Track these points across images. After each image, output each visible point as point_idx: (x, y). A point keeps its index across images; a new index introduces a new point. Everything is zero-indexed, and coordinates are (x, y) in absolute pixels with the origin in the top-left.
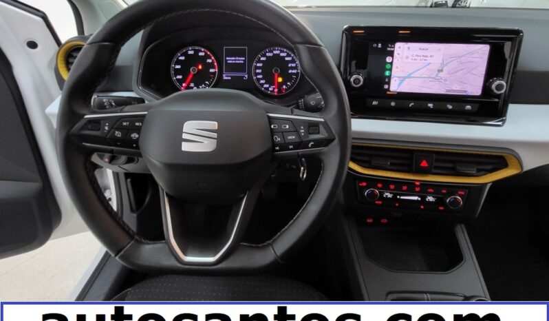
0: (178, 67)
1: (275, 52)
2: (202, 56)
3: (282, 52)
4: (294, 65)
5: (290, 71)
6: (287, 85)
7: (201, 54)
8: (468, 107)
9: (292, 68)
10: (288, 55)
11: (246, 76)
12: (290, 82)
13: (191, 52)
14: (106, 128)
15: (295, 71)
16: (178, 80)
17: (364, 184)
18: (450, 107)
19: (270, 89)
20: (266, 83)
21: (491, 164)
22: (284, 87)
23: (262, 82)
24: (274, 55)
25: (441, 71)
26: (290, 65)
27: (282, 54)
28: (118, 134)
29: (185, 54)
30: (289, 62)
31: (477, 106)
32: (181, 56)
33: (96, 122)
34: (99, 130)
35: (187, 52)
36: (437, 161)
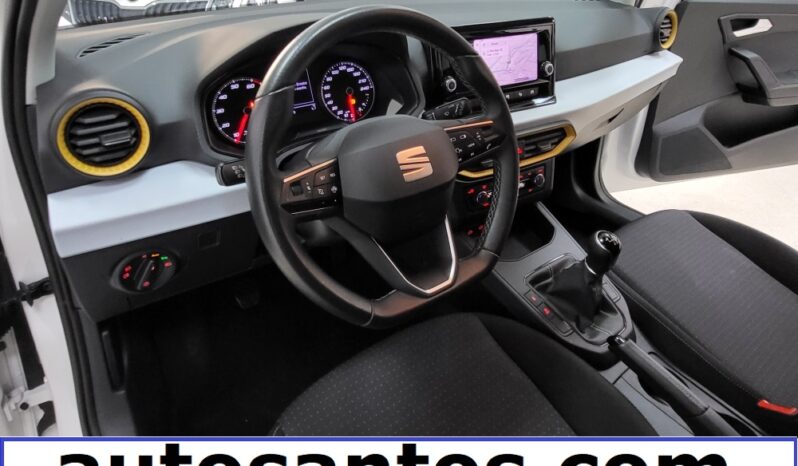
0: (221, 111)
1: (341, 68)
2: (251, 89)
3: (348, 66)
4: (364, 81)
5: (362, 89)
6: (362, 107)
7: (249, 87)
8: (532, 92)
9: (363, 85)
10: (356, 70)
11: (314, 105)
12: (365, 101)
13: (235, 87)
14: (309, 188)
15: (367, 88)
16: (225, 130)
17: (472, 191)
18: (521, 94)
19: (346, 115)
20: (339, 109)
21: (555, 137)
22: (360, 109)
23: (335, 108)
24: (341, 71)
25: (509, 63)
26: (360, 82)
27: (350, 70)
28: (321, 192)
29: (227, 91)
30: (358, 78)
31: (537, 89)
32: (222, 94)
33: (296, 183)
34: (302, 193)
35: (229, 87)
36: (527, 145)
